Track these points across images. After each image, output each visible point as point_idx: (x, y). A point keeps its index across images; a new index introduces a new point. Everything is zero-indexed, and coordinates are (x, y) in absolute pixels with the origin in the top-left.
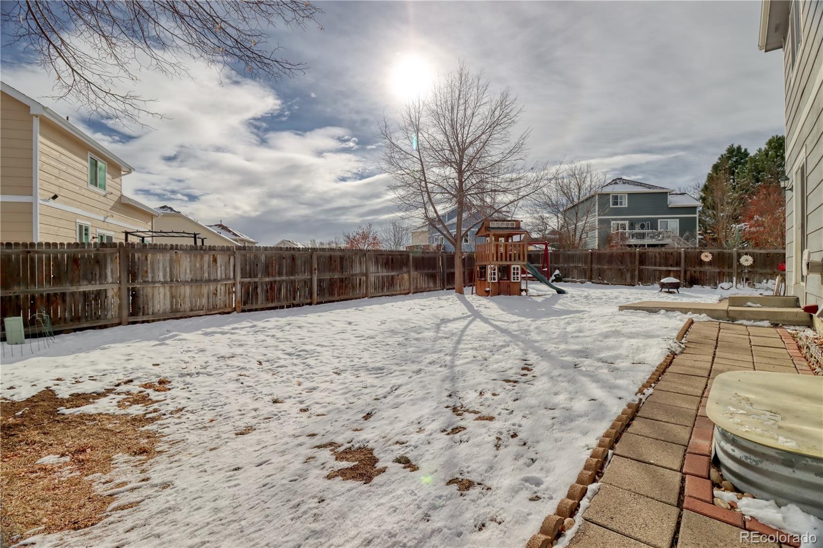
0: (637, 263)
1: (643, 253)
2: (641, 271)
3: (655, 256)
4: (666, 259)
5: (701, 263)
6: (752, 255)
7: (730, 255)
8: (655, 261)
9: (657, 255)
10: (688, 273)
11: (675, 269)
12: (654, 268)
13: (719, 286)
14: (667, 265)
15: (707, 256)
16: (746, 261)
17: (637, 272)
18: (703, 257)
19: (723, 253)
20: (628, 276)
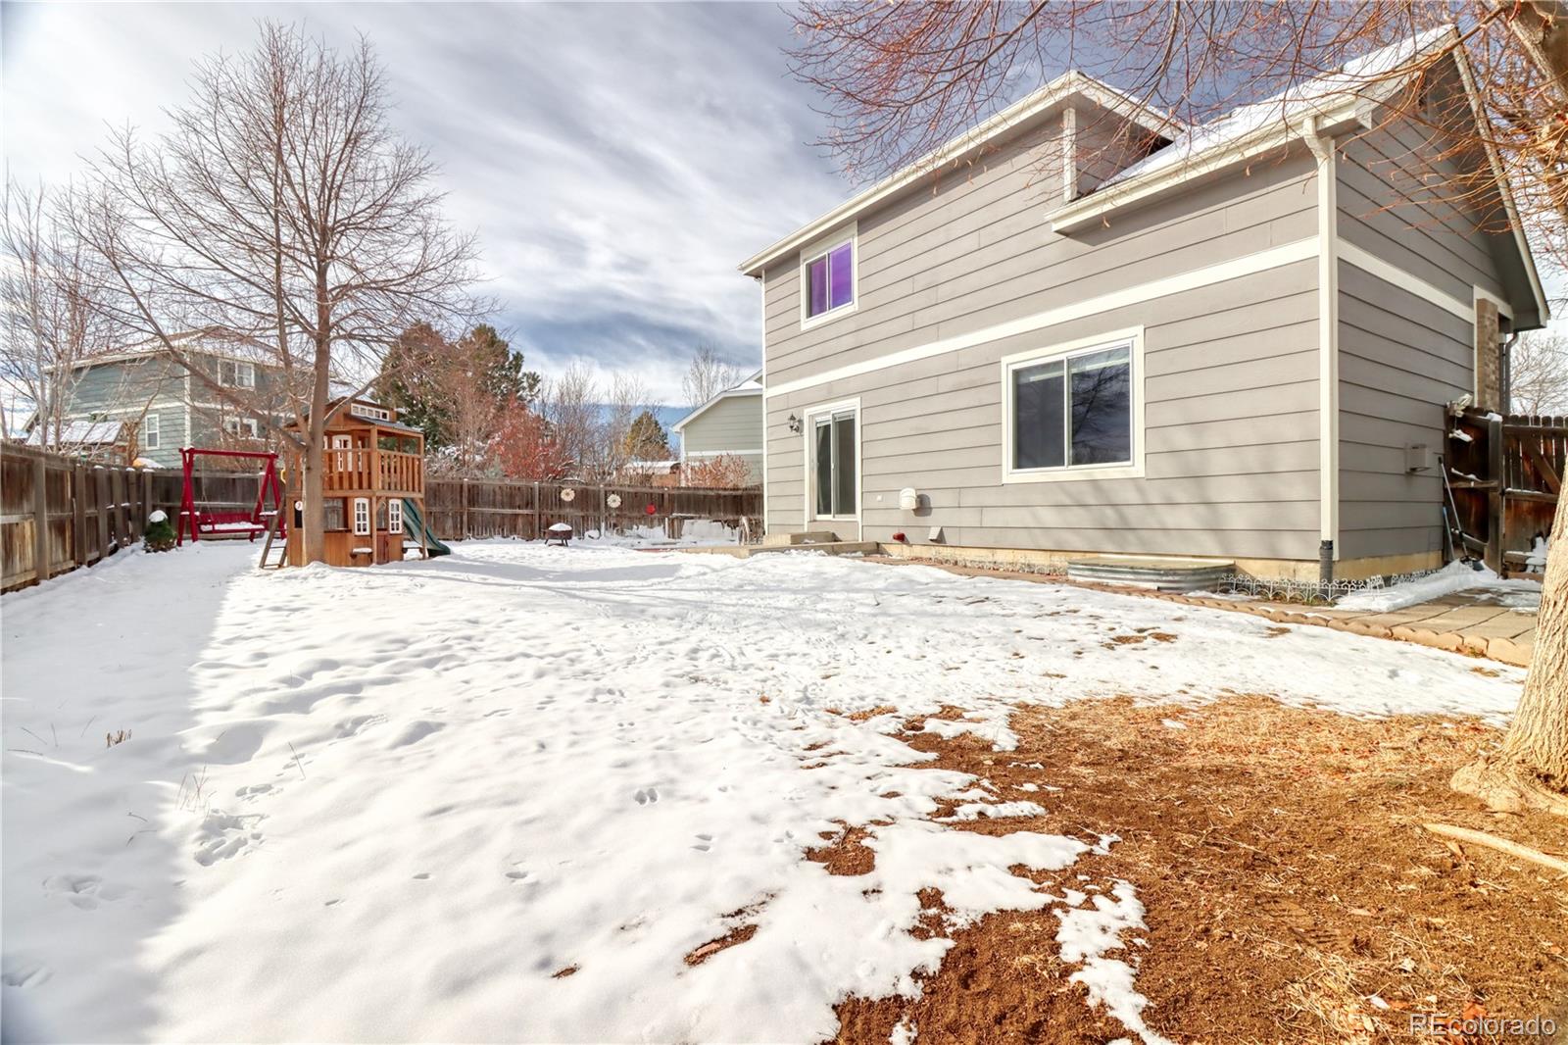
0: (465, 501)
1: (473, 486)
2: (471, 516)
3: (494, 492)
4: (511, 496)
5: (561, 503)
6: (620, 493)
7: (596, 494)
8: (494, 500)
9: (497, 489)
10: (543, 518)
11: (525, 512)
12: (493, 510)
13: (586, 534)
14: (512, 506)
15: (568, 494)
16: (614, 501)
17: (465, 518)
18: (563, 496)
19: (587, 490)
20: (449, 523)
